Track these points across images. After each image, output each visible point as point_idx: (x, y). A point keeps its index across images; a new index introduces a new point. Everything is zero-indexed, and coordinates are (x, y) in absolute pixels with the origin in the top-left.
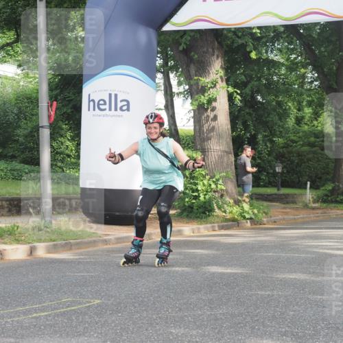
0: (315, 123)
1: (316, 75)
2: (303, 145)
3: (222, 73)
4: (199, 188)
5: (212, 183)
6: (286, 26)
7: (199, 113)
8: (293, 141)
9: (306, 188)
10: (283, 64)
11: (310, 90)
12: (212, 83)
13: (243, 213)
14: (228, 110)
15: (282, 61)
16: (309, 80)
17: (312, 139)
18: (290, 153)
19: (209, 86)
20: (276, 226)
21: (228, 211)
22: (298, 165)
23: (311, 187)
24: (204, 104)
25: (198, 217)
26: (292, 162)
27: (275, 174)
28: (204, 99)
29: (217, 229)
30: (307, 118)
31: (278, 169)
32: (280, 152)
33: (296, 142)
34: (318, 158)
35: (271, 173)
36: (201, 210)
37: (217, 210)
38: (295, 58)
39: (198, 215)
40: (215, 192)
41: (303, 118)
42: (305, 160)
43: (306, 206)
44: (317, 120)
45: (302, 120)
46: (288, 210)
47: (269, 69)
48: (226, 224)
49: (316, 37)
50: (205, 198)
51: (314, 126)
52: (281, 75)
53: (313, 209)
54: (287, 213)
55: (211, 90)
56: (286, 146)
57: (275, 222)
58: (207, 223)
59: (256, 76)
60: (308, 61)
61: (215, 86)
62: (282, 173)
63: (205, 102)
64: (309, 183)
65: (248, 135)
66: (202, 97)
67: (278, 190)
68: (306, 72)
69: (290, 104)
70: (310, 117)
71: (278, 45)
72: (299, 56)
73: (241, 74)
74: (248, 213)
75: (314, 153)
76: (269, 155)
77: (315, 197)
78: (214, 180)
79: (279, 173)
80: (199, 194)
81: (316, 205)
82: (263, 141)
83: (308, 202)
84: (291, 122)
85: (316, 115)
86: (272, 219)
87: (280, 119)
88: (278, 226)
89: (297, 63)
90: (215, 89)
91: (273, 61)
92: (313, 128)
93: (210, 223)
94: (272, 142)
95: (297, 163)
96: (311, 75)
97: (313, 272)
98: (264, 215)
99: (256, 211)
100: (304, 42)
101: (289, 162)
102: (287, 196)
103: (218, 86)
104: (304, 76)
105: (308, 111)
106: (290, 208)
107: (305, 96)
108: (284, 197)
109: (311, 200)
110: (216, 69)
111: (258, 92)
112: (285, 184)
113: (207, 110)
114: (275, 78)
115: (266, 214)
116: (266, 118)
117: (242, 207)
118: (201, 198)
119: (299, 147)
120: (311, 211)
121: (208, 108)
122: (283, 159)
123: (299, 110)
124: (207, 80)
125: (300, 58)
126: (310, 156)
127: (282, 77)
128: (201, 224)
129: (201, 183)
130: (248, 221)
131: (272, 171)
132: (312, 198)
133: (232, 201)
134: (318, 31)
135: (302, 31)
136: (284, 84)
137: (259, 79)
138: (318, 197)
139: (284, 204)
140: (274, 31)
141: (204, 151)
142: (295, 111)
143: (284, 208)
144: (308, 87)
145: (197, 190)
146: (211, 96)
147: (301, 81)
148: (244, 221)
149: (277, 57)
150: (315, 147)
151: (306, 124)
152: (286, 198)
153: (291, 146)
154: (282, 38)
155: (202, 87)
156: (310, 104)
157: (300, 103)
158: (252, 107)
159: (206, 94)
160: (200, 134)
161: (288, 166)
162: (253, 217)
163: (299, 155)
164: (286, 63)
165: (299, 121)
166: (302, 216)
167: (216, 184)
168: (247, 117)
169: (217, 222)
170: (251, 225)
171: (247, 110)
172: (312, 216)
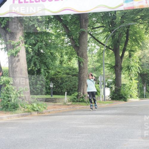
0: (69, 63)
1: (69, 40)
2: (63, 74)
3: (22, 38)
4: (11, 96)
5: (18, 93)
6: (54, 16)
7: (11, 58)
8: (59, 72)
9: (65, 95)
10: (53, 35)
11: (66, 47)
12: (18, 43)
13: (34, 108)
14: (25, 57)
15: (53, 33)
16: (66, 42)
17: (68, 71)
18: (57, 78)
19: (16, 45)
20: (49, 114)
21: (26, 107)
22: (61, 84)
23: (67, 94)
24: (13, 54)
25: (11, 110)
26: (58, 82)
27: (50, 88)
28: (13, 52)
29: (20, 116)
30: (65, 60)
31: (51, 86)
32: (52, 77)
33: (60, 73)
34: (70, 80)
35: (48, 88)
36: (12, 107)
37: (20, 107)
38: (59, 32)
39: (11, 109)
40: (19, 98)
41: (63, 60)
42: (65, 81)
43: (65, 104)
44: (70, 62)
45: (63, 62)
46: (56, 106)
47: (46, 37)
48: (25, 113)
49: (69, 21)
50: (14, 101)
51: (69, 64)
52: (52, 40)
53: (68, 105)
54: (55, 108)
55: (17, 47)
56: (55, 75)
57: (49, 112)
58: (15, 114)
59: (40, 40)
60: (65, 33)
61: (19, 45)
62: (53, 88)
63: (14, 53)
64: (66, 92)
65: (37, 69)
66: (13, 50)
67: (51, 96)
68: (64, 38)
69: (57, 54)
70: (67, 60)
71: (51, 25)
72: (61, 30)
73: (33, 39)
74: (36, 108)
75: (69, 78)
76: (47, 79)
77: (69, 99)
78: (19, 92)
79: (51, 88)
80: (11, 99)
81: (70, 103)
82: (44, 72)
83: (66, 102)
84: (57, 63)
85: (70, 59)
86: (48, 110)
87: (52, 61)
88: (51, 114)
89: (60, 34)
90: (19, 46)
91: (48, 33)
92: (68, 65)
93: (17, 113)
94: (48, 72)
95: (61, 83)
96: (67, 39)
97: (66, 137)
98: (44, 109)
99: (40, 107)
100: (63, 24)
101: (57, 82)
102: (55, 99)
103: (20, 45)
104: (63, 40)
105: (66, 57)
106: (57, 105)
107: (64, 50)
108: (54, 99)
109: (67, 101)
110: (20, 37)
111: (41, 48)
112: (55, 93)
113: (15, 57)
114: (50, 41)
115: (45, 108)
116: (45, 60)
117: (33, 105)
118: (12, 101)
119: (61, 75)
120: (67, 106)
121: (15, 56)
122: (54, 81)
123: (61, 57)
124: (15, 42)
125: (61, 31)
126: (67, 79)
127: (53, 41)
128: (12, 114)
129: (12, 93)
130: (36, 112)
131: (48, 87)
132: (68, 100)
133: (28, 102)
134: (70, 18)
135: (62, 18)
136: (54, 44)
137: (42, 42)
138: (71, 99)
139: (54, 103)
140: (49, 18)
141: (14, 77)
142: (59, 57)
143: (55, 105)
144: (66, 45)
145: (11, 97)
146: (17, 50)
147: (62, 42)
148: (34, 112)
149: (50, 31)
150: (69, 74)
151: (65, 63)
152: (55, 100)
153: (57, 74)
154: (52, 21)
155: (13, 45)
156: (66, 54)
157: (62, 53)
158: (38, 55)
159: (15, 49)
160: (12, 69)
161: (56, 84)
162: (38, 110)
163: (61, 79)
164: (55, 34)
165: (61, 62)
166: (62, 109)
167: (20, 94)
168: (36, 60)
169: (21, 113)
170: (38, 114)
171: (36, 57)
172: (68, 108)
